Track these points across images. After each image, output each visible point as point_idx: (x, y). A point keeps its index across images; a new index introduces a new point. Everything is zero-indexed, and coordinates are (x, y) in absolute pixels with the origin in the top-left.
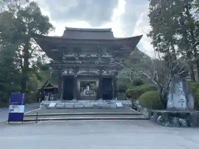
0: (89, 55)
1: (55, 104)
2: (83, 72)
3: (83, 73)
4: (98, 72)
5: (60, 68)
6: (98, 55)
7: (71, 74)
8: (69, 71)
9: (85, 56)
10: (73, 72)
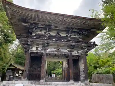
2: (53, 49)
3: (53, 51)
4: (68, 51)
5: (29, 43)
6: (67, 35)
7: (40, 51)
8: (38, 47)
9: (55, 34)
10: (42, 49)
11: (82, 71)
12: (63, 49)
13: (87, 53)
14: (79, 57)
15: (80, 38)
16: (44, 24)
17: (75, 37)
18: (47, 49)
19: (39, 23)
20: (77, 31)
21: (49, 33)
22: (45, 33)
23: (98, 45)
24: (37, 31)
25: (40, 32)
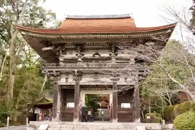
0: (97, 54)
1: (47, 126)
3: (89, 82)
4: (111, 80)
5: (55, 74)
6: (110, 55)
7: (70, 83)
8: (68, 78)
9: (91, 55)
10: (74, 80)
12: (102, 77)
15: (131, 57)
16: (73, 44)
17: (123, 55)
18: (81, 80)
21: (83, 55)
22: (77, 55)
24: (66, 54)
25: (70, 54)
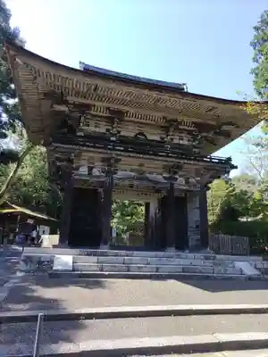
4: (165, 178)
6: (162, 138)
7: (97, 176)
8: (92, 168)
9: (133, 135)
10: (103, 172)
11: (194, 226)
12: (150, 173)
13: (210, 185)
14: (188, 194)
15: (195, 147)
16: (109, 108)
17: (181, 142)
18: (115, 173)
19: (94, 106)
20: (189, 128)
21: (119, 132)
22: (108, 130)
23: (236, 167)
24: (88, 126)
25: (96, 127)
